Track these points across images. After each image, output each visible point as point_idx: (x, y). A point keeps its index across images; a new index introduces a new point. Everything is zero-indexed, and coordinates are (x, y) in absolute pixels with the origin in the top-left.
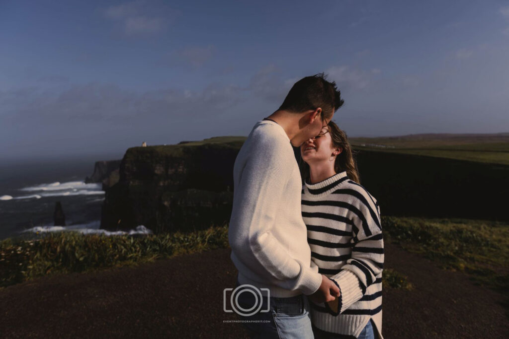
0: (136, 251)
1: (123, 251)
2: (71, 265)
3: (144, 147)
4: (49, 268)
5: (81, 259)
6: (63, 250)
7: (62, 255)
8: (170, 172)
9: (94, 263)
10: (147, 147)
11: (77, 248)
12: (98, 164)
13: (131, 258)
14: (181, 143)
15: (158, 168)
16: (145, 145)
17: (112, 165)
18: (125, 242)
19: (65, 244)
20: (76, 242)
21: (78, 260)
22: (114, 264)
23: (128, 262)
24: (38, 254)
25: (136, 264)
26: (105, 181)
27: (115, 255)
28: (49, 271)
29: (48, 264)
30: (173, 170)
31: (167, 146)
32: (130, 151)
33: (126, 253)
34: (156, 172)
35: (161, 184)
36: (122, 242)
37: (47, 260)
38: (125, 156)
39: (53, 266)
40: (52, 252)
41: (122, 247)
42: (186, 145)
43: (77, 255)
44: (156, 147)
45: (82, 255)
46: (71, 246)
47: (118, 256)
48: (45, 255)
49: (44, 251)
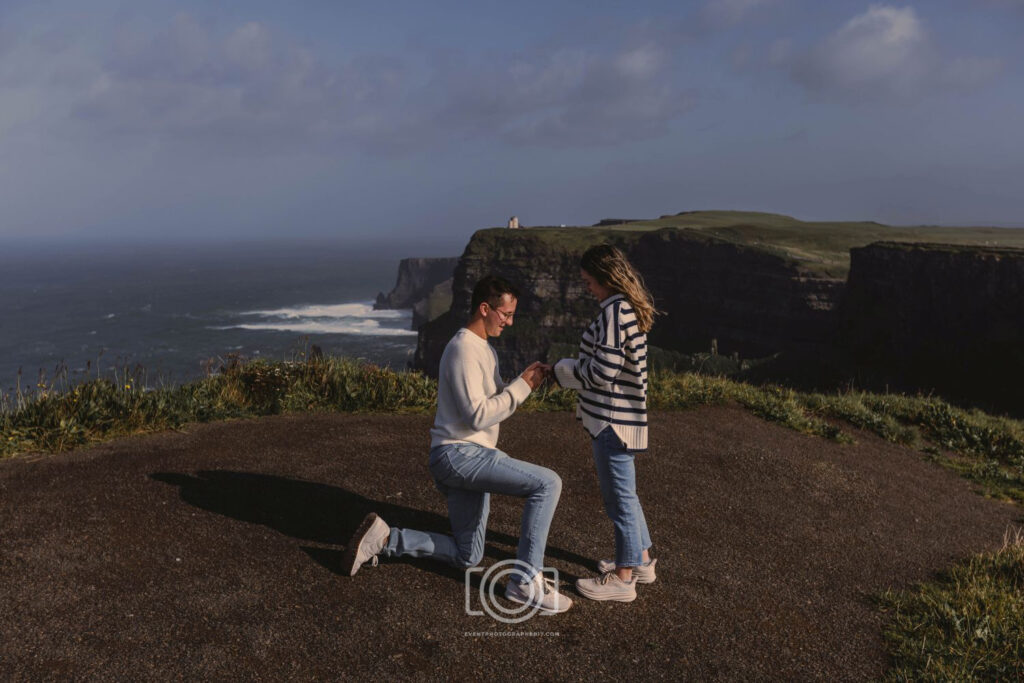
0: (430, 396)
1: (412, 393)
2: (340, 401)
3: (514, 230)
4: (311, 402)
5: (353, 395)
6: (330, 382)
7: (328, 387)
8: (572, 293)
9: (370, 403)
10: (521, 229)
11: (349, 380)
12: (405, 265)
13: (422, 404)
14: (604, 223)
15: (542, 281)
16: (515, 224)
17: (436, 269)
18: (416, 382)
19: (333, 374)
20: (348, 373)
21: (348, 397)
22: (397, 408)
23: (416, 409)
24: (298, 382)
25: (428, 413)
26: (418, 307)
27: (400, 397)
28: (311, 406)
29: (311, 396)
30: (579, 290)
31: (568, 230)
32: (479, 238)
33: (415, 398)
34: (537, 291)
35: (549, 323)
36: (412, 382)
37: (309, 390)
38: (468, 250)
39: (317, 400)
40: (315, 381)
41: (411, 387)
42: (614, 228)
43: (347, 388)
44: (543, 230)
45: (355, 390)
46: (341, 376)
47: (403, 399)
48: (307, 385)
49: (307, 379)
